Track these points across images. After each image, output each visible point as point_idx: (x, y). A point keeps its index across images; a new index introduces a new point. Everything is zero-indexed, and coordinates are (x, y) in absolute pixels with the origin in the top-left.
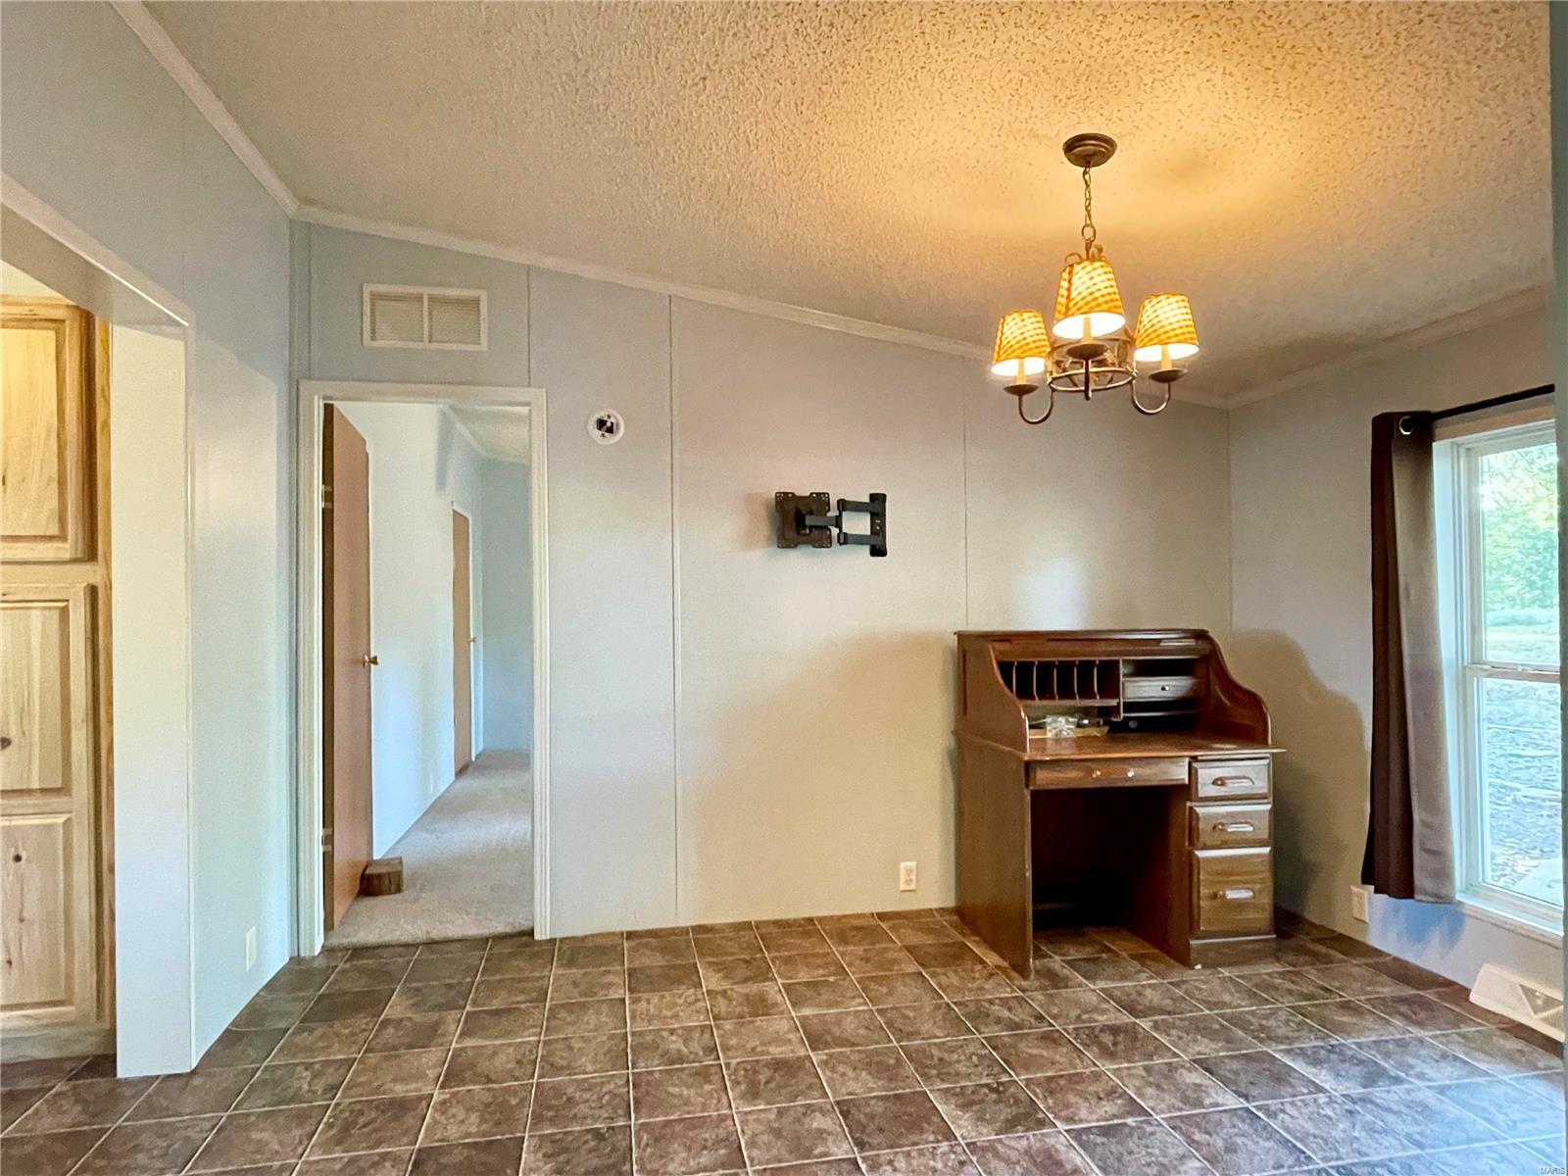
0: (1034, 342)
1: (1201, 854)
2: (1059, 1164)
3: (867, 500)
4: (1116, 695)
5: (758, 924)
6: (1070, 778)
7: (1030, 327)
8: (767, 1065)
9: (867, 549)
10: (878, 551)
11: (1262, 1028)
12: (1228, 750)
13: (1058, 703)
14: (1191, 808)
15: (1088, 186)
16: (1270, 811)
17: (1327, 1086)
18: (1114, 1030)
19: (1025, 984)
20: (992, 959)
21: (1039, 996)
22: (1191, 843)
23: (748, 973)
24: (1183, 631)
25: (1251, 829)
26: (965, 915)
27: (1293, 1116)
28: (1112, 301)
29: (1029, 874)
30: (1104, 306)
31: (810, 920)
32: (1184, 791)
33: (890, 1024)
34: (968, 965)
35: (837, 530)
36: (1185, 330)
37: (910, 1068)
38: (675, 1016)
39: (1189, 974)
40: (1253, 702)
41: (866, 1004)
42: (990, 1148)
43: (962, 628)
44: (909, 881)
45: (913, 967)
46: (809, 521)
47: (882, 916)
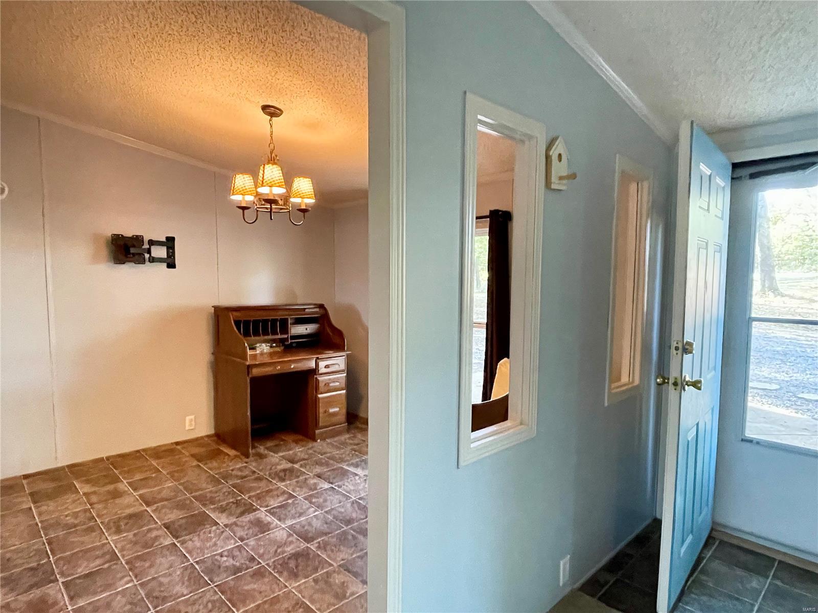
0: (249, 188)
1: (320, 396)
2: (262, 522)
3: (164, 240)
4: (287, 333)
5: (108, 458)
6: (268, 370)
7: (247, 182)
8: (125, 518)
9: (165, 264)
10: (171, 265)
11: (340, 458)
12: (331, 354)
13: (262, 338)
14: (316, 378)
15: (271, 126)
16: (345, 376)
17: (359, 473)
18: (284, 470)
19: (247, 460)
20: (232, 453)
21: (254, 464)
22: (316, 392)
23: (107, 481)
24: (315, 304)
25: (338, 384)
26: (220, 437)
27: (348, 485)
28: (281, 182)
29: (249, 414)
30: (278, 185)
31: (138, 451)
32: (314, 372)
33: (185, 488)
34: (222, 457)
35: (148, 255)
36: (310, 193)
37: (197, 503)
38: (67, 509)
39: (315, 444)
40: (340, 334)
41: (173, 482)
42: (235, 524)
43: (217, 304)
44: (191, 425)
45: (195, 463)
46: (132, 250)
47: (177, 443)
